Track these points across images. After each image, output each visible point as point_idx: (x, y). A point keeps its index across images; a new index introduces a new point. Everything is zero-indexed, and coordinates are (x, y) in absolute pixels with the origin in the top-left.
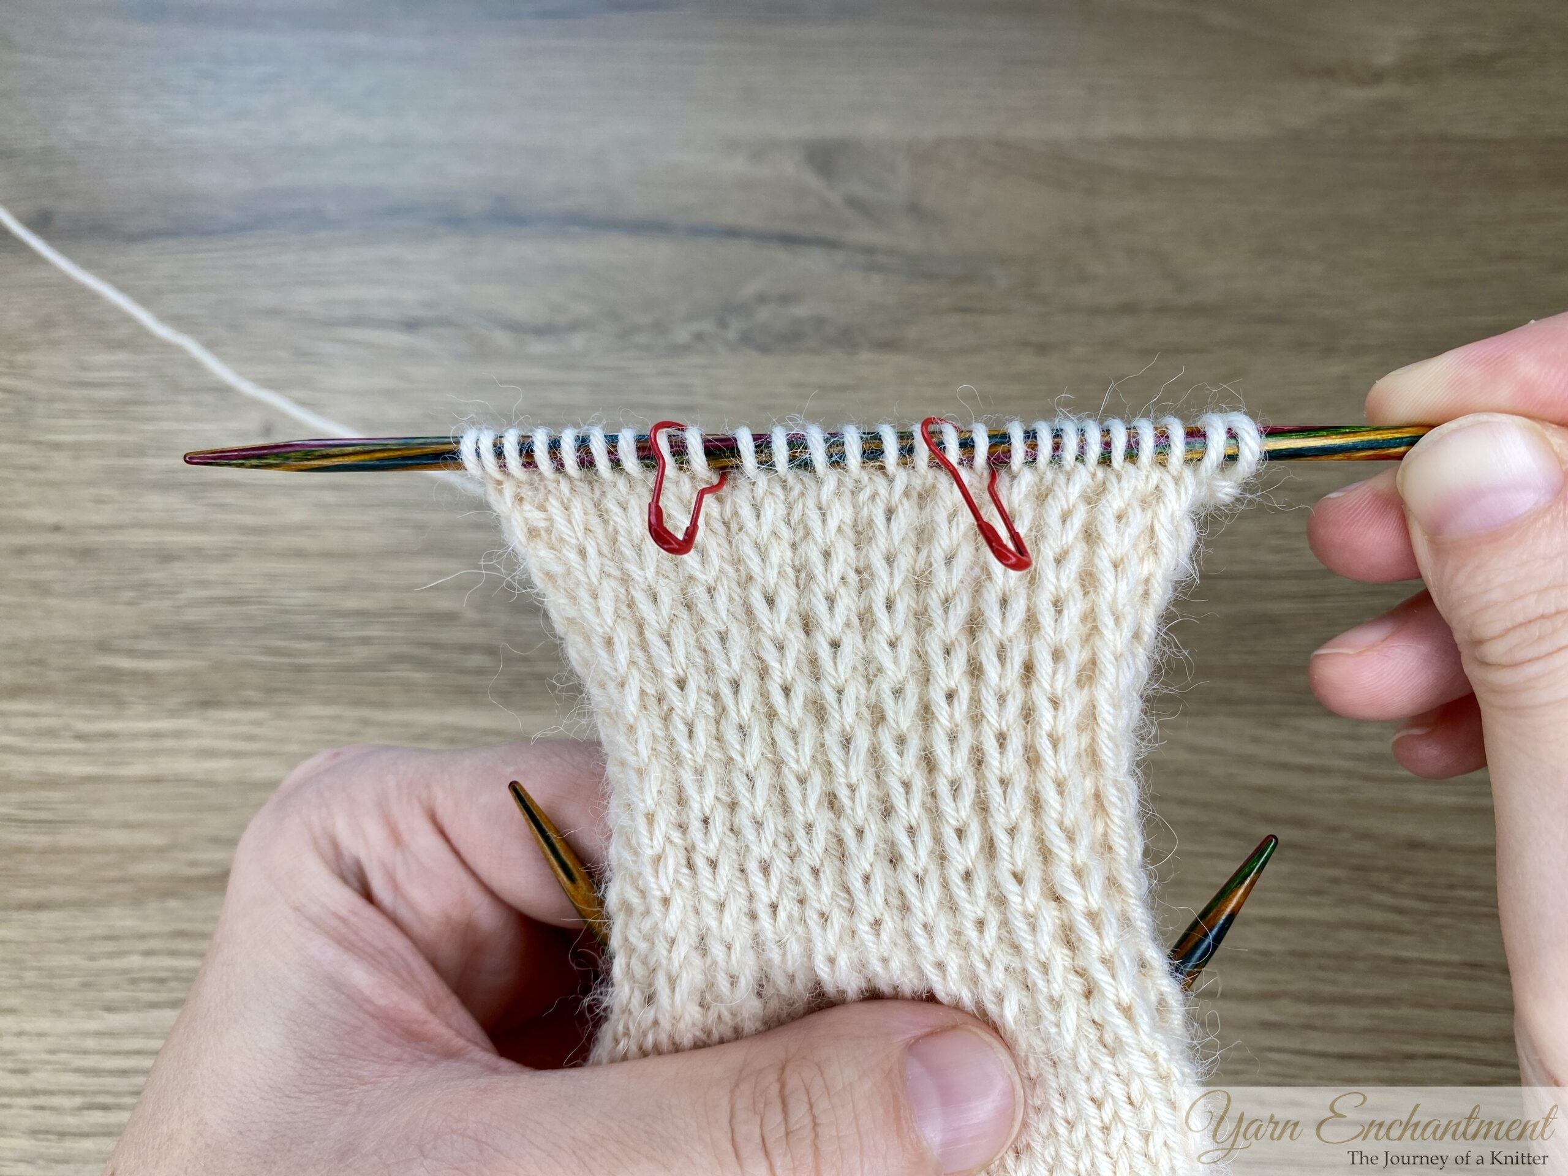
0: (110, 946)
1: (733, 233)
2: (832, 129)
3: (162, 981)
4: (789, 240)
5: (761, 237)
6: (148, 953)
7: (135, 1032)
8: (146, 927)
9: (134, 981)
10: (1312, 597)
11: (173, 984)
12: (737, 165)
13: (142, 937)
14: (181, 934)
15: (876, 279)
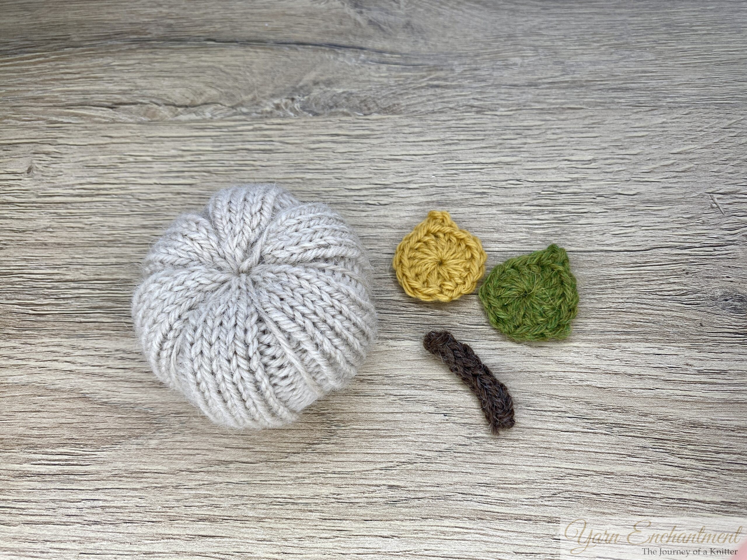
1: (302, 44)
4: (333, 46)
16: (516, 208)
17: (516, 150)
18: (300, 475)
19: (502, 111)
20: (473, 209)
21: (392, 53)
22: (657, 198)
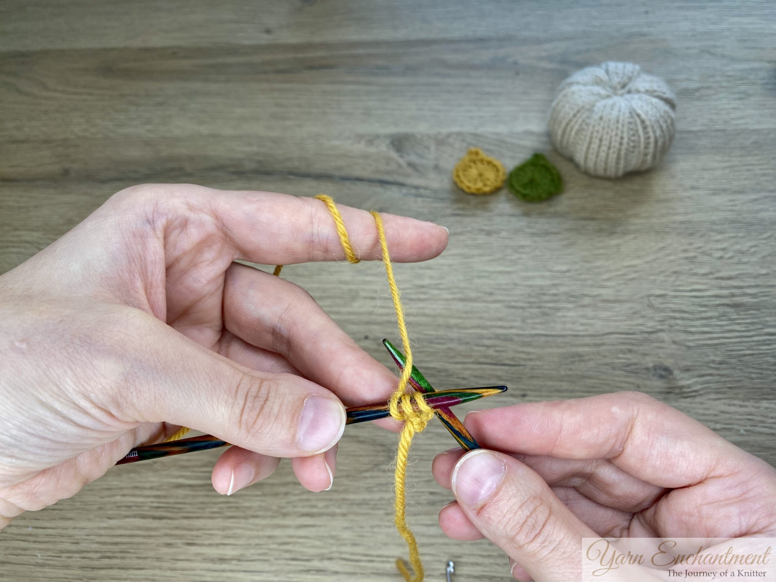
0: (108, 493)
1: (359, 179)
2: (402, 129)
3: (129, 507)
4: (383, 183)
5: (371, 181)
6: (123, 495)
7: (120, 528)
8: (122, 485)
9: (119, 507)
10: (596, 345)
11: (134, 508)
12: (360, 147)
13: (121, 489)
14: (136, 488)
15: (419, 199)
16: (514, 304)
17: (514, 262)
18: (370, 485)
19: (504, 234)
20: (484, 304)
21: (425, 188)
22: (612, 298)
